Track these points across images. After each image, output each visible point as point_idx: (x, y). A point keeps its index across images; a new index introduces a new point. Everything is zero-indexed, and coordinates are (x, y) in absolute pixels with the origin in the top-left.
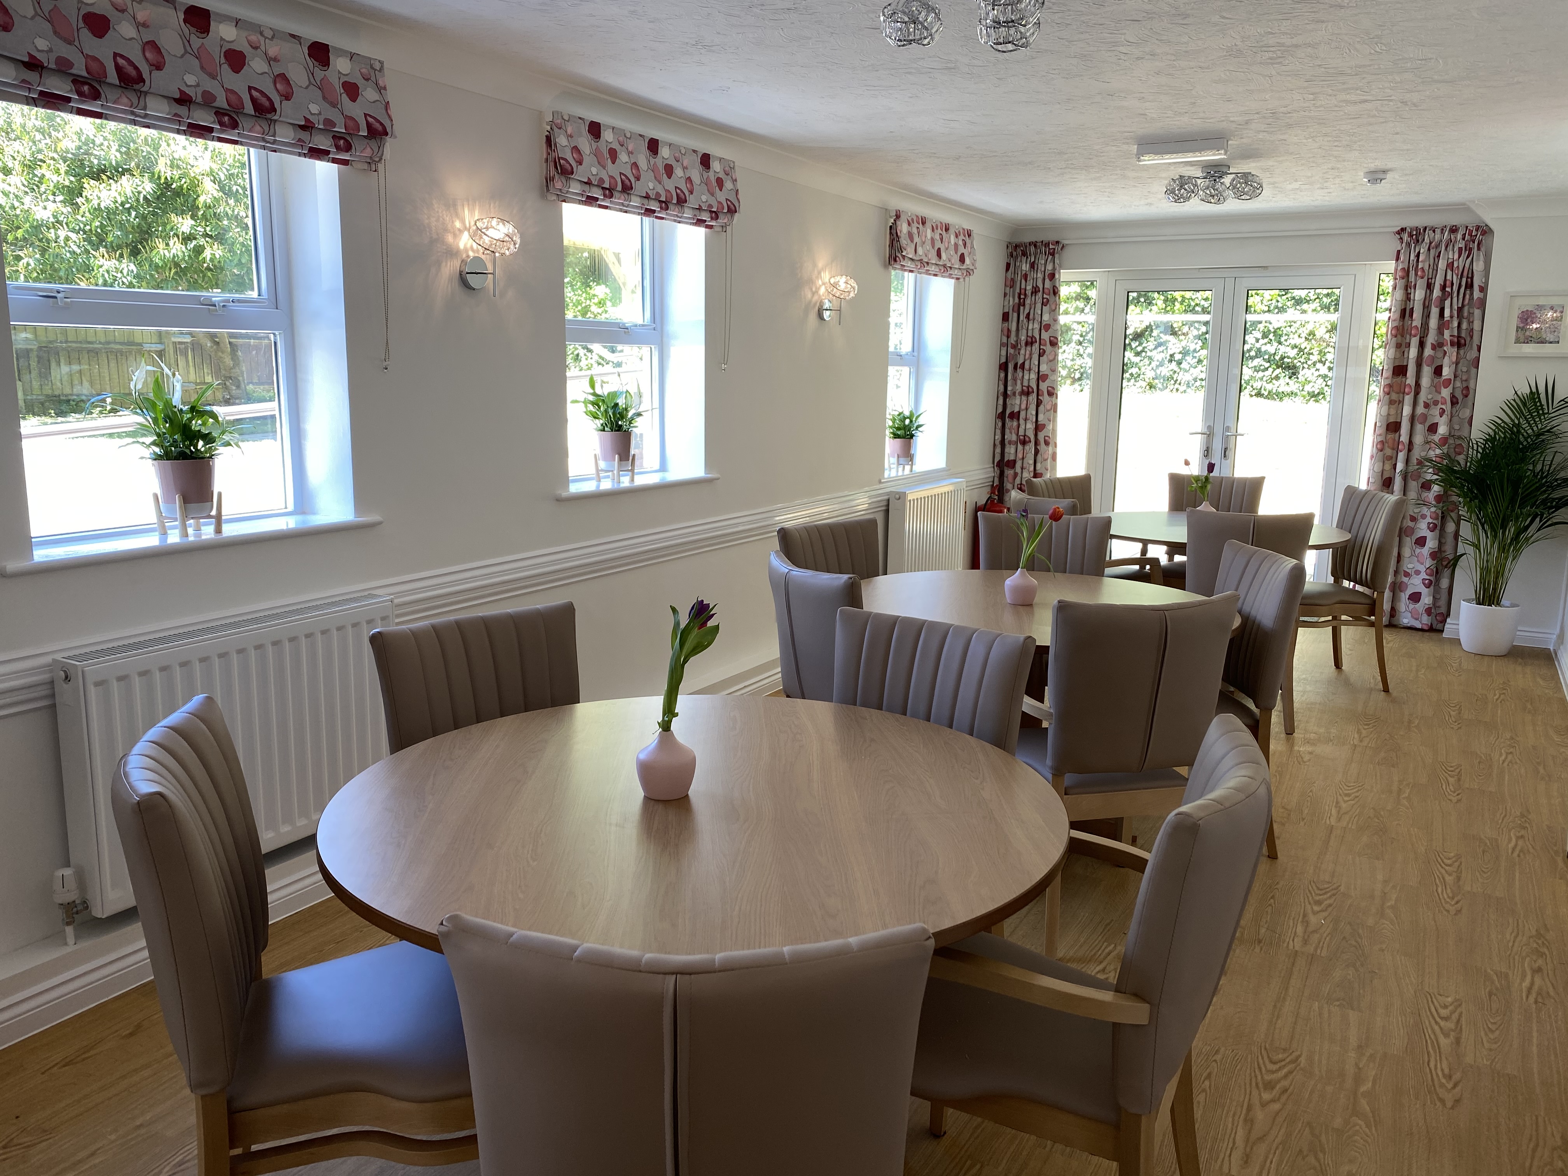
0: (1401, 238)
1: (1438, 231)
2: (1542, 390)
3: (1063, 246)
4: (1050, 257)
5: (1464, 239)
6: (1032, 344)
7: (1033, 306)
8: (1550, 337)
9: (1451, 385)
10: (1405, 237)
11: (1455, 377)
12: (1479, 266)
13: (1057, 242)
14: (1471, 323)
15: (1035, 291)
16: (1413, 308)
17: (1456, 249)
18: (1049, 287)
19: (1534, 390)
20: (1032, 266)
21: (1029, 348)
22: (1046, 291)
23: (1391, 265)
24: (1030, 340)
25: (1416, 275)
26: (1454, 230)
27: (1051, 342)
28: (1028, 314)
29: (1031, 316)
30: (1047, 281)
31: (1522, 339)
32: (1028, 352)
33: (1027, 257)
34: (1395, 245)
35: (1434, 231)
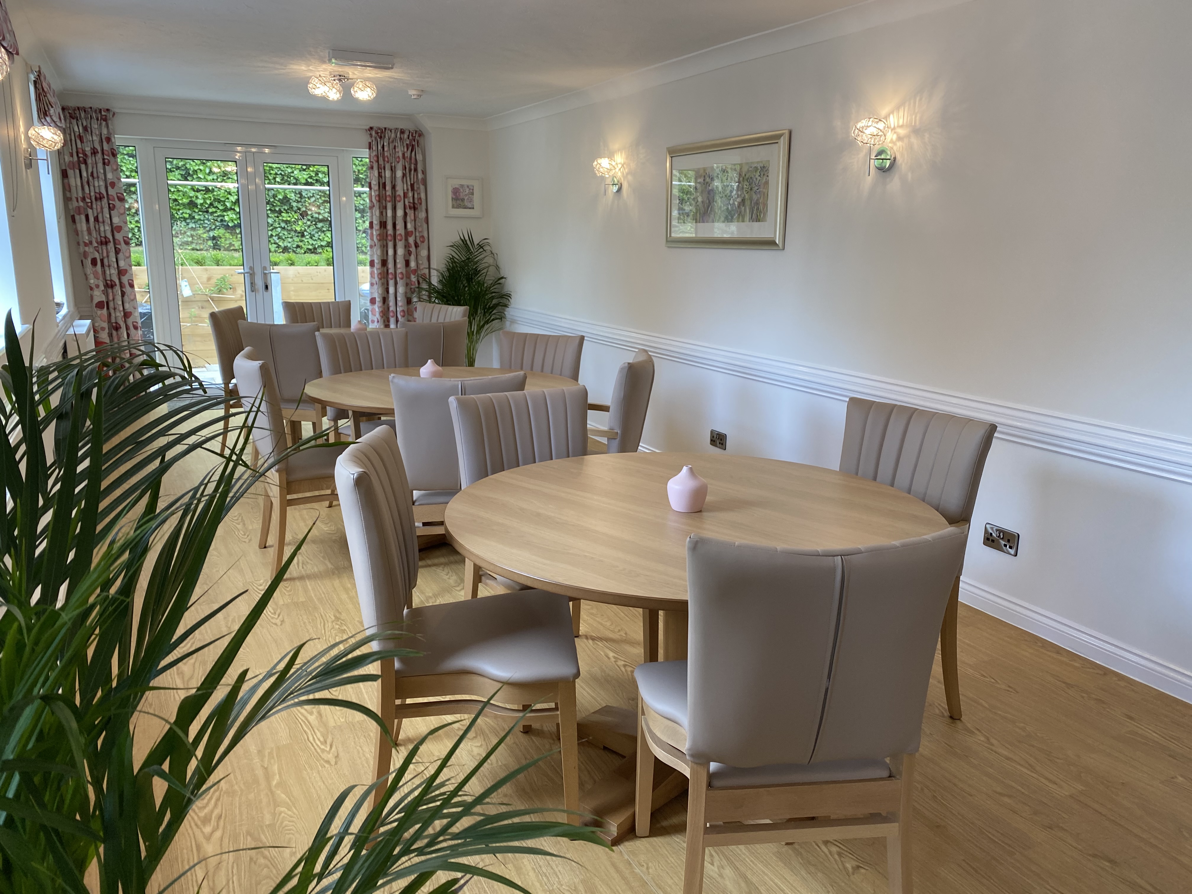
0: (371, 134)
1: (393, 131)
2: (467, 238)
3: (114, 114)
4: (104, 123)
5: (408, 138)
6: (101, 199)
7: (95, 166)
8: (470, 205)
9: (414, 235)
10: (373, 133)
11: (415, 229)
12: (419, 157)
13: (108, 110)
14: (419, 194)
15: (94, 152)
16: (385, 183)
17: (405, 144)
18: (107, 149)
19: (462, 238)
20: (85, 129)
21: (99, 203)
22: (105, 152)
23: (365, 153)
24: (98, 196)
25: (384, 160)
26: (402, 132)
27: (118, 197)
28: (92, 173)
29: (95, 175)
30: (105, 144)
31: (455, 206)
32: (99, 207)
33: (77, 120)
34: (366, 139)
35: (391, 131)
